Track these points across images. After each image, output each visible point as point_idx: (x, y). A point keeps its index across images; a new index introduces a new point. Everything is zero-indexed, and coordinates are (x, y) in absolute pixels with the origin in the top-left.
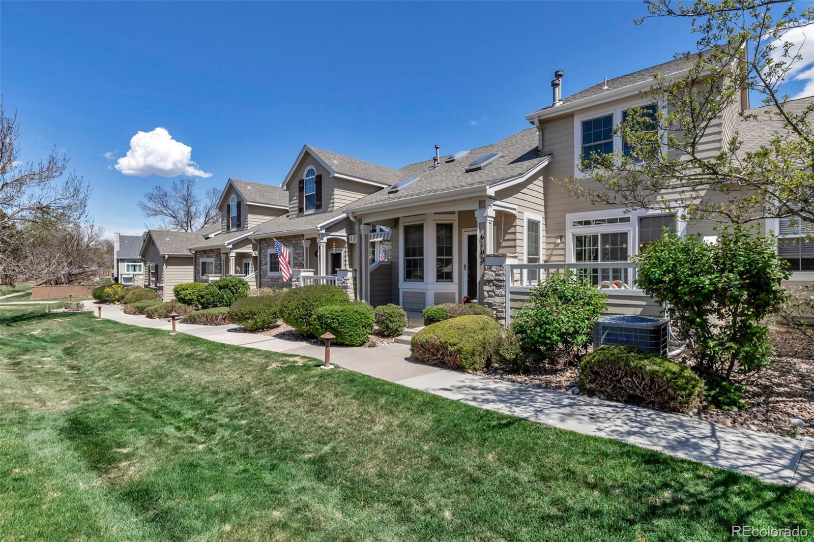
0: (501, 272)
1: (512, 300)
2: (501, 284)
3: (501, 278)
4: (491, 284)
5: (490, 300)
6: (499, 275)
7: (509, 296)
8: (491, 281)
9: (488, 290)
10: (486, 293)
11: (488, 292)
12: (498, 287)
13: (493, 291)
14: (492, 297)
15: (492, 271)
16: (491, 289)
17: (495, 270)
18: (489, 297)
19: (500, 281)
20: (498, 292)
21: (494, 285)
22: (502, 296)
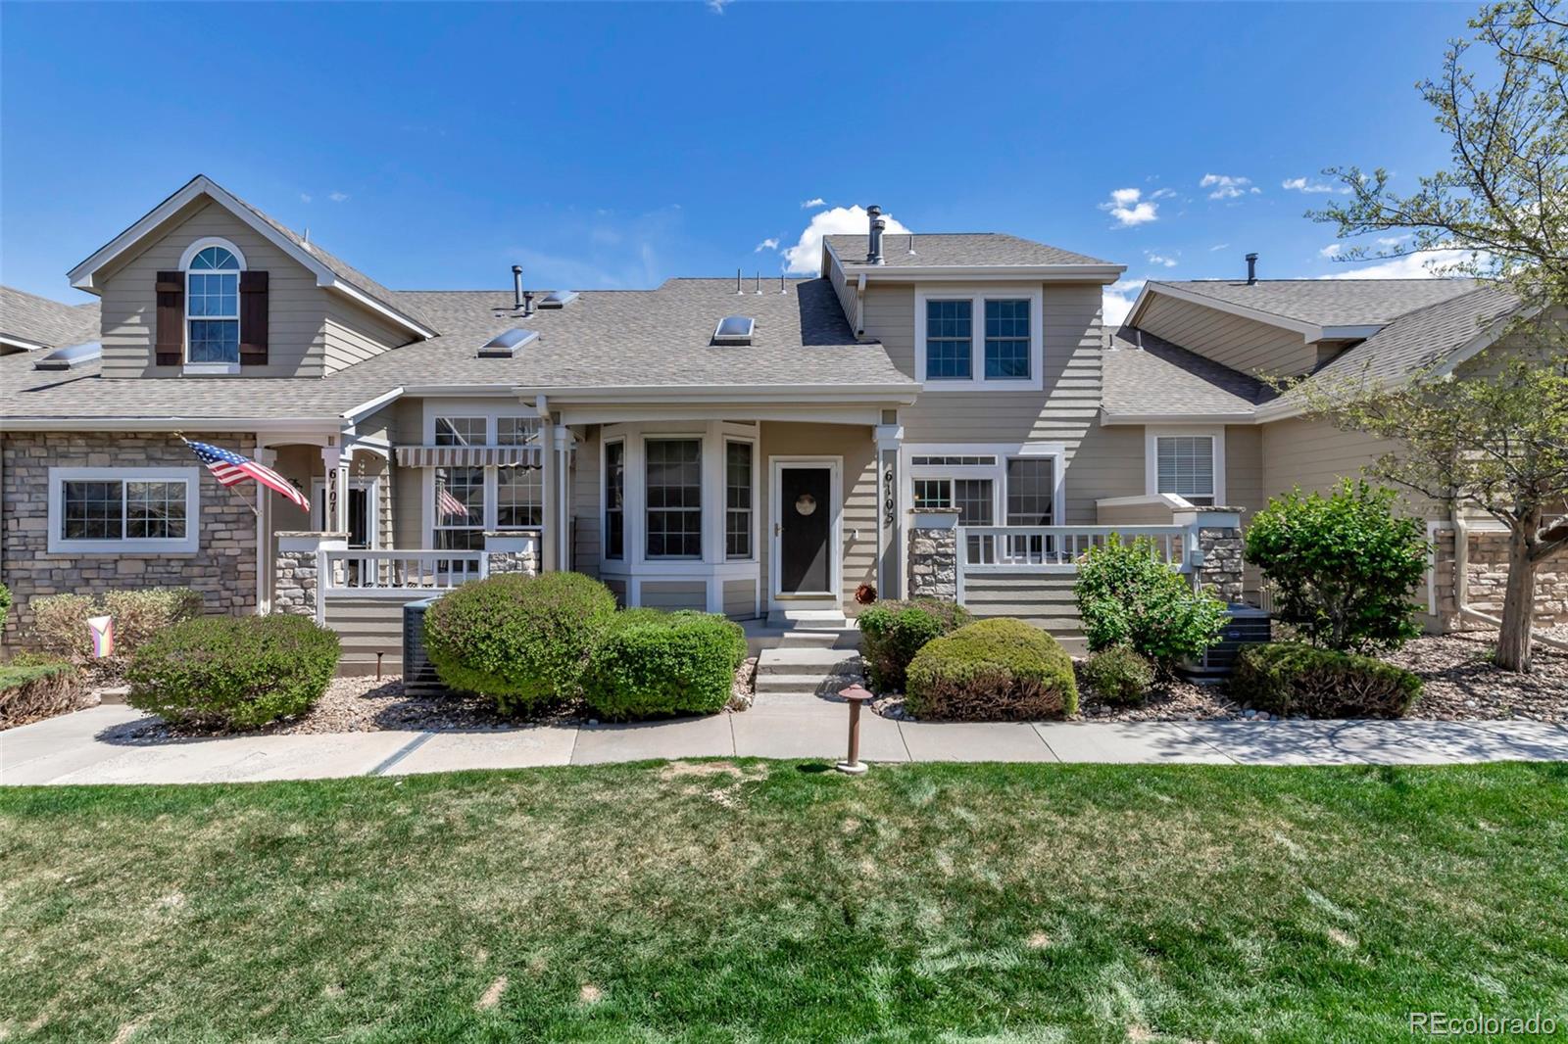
0: (948, 541)
1: (967, 588)
2: (949, 561)
3: (950, 551)
4: (930, 562)
5: (928, 590)
6: (946, 545)
7: (963, 582)
8: (930, 556)
9: (923, 572)
10: (919, 578)
11: (923, 576)
12: (943, 566)
13: (933, 574)
14: (930, 584)
15: (929, 538)
16: (929, 570)
17: (937, 536)
18: (924, 584)
19: (946, 555)
20: (942, 575)
21: (935, 562)
22: (949, 582)
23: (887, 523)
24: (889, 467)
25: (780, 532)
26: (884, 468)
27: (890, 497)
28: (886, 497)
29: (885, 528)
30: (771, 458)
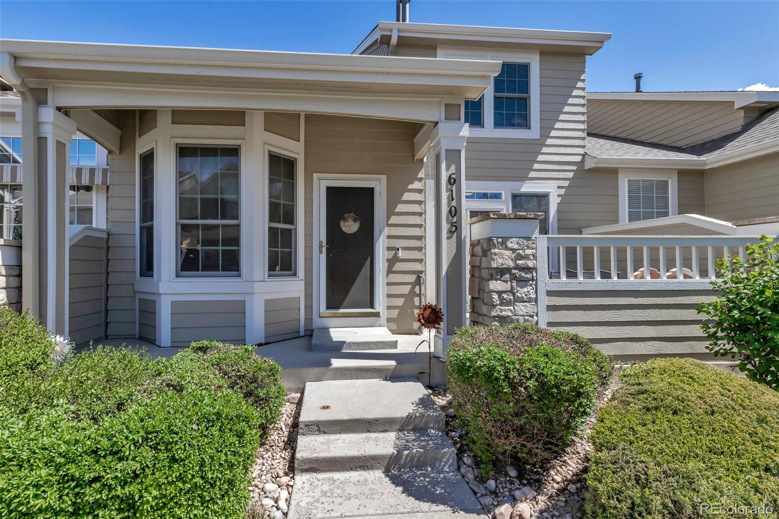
0: (528, 252)
1: (550, 308)
2: (529, 276)
3: (530, 264)
4: (507, 276)
5: (506, 311)
6: (526, 257)
7: (544, 301)
8: (508, 270)
9: (500, 289)
10: (495, 296)
11: (500, 293)
12: (523, 282)
13: (512, 291)
14: (508, 303)
15: (507, 248)
16: (506, 286)
17: (516, 247)
18: (501, 304)
19: (527, 269)
20: (522, 292)
21: (514, 277)
22: (530, 300)
23: (450, 232)
24: (453, 169)
25: (324, 250)
26: (447, 169)
27: (454, 203)
28: (449, 203)
29: (448, 238)
30: (316, 176)
